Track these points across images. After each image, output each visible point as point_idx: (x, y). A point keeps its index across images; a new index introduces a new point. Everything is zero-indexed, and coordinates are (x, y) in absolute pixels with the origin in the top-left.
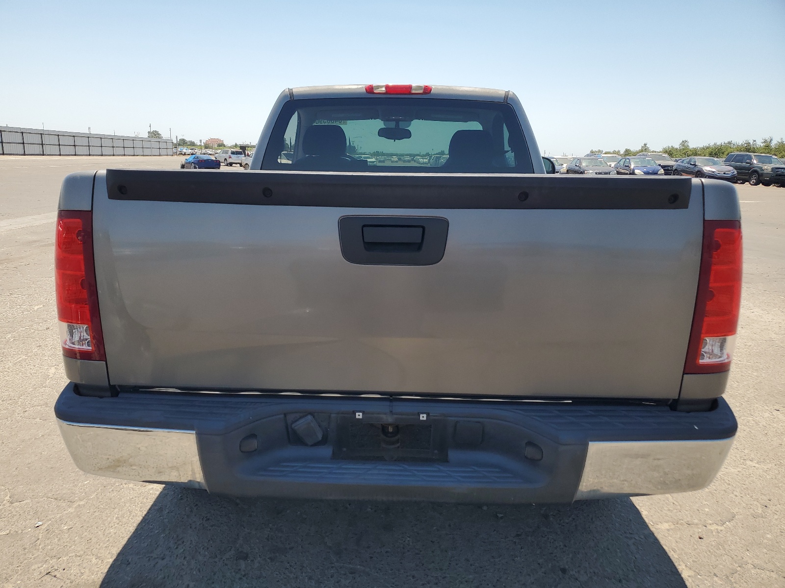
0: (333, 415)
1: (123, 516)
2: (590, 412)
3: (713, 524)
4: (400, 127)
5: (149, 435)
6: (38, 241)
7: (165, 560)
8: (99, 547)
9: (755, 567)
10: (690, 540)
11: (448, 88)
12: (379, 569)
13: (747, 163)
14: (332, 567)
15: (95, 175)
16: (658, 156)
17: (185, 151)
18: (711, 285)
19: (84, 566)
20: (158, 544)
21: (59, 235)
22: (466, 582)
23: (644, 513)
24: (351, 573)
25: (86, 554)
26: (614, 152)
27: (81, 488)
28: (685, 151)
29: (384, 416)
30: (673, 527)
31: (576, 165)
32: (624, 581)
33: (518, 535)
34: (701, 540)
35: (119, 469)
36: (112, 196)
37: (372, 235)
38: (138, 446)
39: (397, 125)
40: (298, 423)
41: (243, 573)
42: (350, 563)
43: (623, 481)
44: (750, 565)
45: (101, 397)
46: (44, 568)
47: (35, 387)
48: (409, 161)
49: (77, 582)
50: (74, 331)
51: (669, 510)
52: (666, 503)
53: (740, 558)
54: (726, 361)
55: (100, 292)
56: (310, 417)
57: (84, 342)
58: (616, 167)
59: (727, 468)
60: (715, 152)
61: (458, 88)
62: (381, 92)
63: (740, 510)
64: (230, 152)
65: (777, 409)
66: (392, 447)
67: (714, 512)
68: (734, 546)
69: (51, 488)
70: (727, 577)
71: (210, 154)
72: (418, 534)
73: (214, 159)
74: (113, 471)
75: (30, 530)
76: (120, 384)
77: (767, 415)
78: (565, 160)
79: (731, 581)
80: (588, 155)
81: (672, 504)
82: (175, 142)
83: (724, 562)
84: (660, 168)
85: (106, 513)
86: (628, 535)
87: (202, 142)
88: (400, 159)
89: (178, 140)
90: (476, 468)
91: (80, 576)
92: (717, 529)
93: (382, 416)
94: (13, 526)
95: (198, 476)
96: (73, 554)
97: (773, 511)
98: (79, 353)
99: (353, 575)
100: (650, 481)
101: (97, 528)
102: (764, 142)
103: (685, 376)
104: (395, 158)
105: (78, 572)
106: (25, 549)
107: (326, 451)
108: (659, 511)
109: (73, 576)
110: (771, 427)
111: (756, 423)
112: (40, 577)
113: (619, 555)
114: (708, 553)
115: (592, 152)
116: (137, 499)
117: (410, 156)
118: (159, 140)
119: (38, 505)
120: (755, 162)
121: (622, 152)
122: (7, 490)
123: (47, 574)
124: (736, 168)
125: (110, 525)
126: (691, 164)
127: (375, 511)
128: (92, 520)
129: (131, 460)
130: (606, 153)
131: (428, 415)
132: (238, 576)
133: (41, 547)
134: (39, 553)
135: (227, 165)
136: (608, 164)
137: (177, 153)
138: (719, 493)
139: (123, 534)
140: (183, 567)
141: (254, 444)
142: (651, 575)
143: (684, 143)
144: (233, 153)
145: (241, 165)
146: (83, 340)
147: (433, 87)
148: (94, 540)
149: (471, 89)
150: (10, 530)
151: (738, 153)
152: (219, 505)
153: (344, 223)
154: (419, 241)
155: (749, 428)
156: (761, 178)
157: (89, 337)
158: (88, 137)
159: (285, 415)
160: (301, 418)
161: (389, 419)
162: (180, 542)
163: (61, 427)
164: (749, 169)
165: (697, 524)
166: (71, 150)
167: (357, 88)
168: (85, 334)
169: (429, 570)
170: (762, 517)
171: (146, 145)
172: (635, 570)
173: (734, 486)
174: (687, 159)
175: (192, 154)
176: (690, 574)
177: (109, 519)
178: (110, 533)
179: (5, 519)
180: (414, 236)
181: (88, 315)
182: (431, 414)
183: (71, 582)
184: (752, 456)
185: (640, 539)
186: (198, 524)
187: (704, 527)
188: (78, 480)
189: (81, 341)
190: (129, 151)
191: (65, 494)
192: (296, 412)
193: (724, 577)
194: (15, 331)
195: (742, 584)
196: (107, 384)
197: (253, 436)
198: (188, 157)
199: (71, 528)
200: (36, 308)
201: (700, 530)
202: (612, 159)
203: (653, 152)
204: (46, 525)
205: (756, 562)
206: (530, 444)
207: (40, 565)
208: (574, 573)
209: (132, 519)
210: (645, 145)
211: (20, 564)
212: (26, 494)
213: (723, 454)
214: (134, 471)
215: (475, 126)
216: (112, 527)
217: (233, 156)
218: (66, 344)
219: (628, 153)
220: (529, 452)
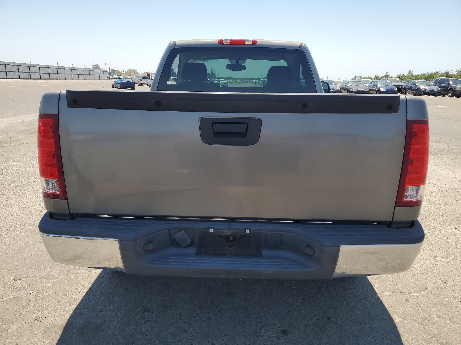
0: (196, 230)
1: (78, 288)
2: (342, 228)
3: (414, 292)
4: (239, 64)
5: (93, 242)
6: (28, 130)
7: (103, 312)
8: (65, 305)
9: (437, 316)
10: (401, 301)
11: (266, 41)
12: (224, 318)
13: (447, 84)
14: (197, 316)
15: (60, 94)
16: (394, 80)
17: (114, 76)
18: (411, 157)
19: (57, 315)
20: (99, 303)
21: (40, 127)
22: (273, 324)
23: (376, 287)
24: (208, 320)
25: (58, 309)
26: (369, 78)
27: (54, 272)
28: (411, 77)
29: (225, 231)
30: (391, 294)
31: (345, 85)
32: (362, 324)
33: (304, 299)
34: (408, 301)
35: (76, 261)
36: (69, 106)
37: (218, 128)
38: (87, 248)
39: (238, 62)
40: (177, 234)
41: (147, 320)
42: (208, 314)
43: (363, 267)
44: (435, 315)
45: (65, 220)
46: (34, 316)
47: (27, 215)
48: (247, 83)
49: (53, 324)
50: (49, 182)
51: (390, 284)
52: (389, 281)
53: (429, 311)
54: (420, 199)
55: (63, 160)
56: (183, 231)
57: (55, 189)
58: (369, 86)
59: (424, 261)
60: (428, 77)
61: (272, 41)
62: (227, 43)
63: (430, 285)
64: (141, 77)
65: (455, 227)
66: (232, 248)
67: (415, 285)
68: (426, 304)
69: (37, 272)
70: (421, 322)
71: (130, 79)
72: (247, 298)
73: (131, 81)
74: (73, 262)
75: (26, 295)
76: (76, 212)
77: (449, 231)
78: (339, 82)
79: (423, 324)
80: (353, 79)
81: (392, 281)
82: (109, 71)
83: (420, 313)
84: (395, 87)
85: (69, 286)
86: (366, 299)
87: (125, 71)
88: (242, 81)
89: (110, 70)
90: (277, 260)
91: (55, 321)
92: (417, 295)
93: (224, 230)
94: (16, 294)
95: (121, 265)
96: (51, 309)
97: (450, 285)
98: (52, 195)
99: (209, 321)
100: (378, 267)
101: (64, 294)
102: (457, 72)
103: (396, 208)
104: (239, 81)
105: (54, 318)
106: (23, 306)
107: (193, 250)
108: (384, 285)
109: (50, 321)
110: (451, 238)
111: (443, 236)
112: (32, 321)
113: (360, 309)
114: (411, 308)
115: (355, 77)
116: (87, 278)
117: (248, 80)
118: (99, 70)
119: (30, 281)
120: (451, 83)
121: (373, 77)
122: (12, 273)
123: (36, 320)
124: (440, 87)
125: (72, 293)
126: (413, 85)
127: (223, 285)
128: (61, 290)
129: (83, 256)
130: (363, 78)
131: (250, 230)
132: (144, 321)
133: (32, 305)
134: (31, 308)
135: (139, 85)
136: (365, 84)
137: (109, 78)
138: (419, 275)
139: (79, 298)
140: (113, 316)
141: (152, 246)
142: (378, 320)
143: (410, 72)
144: (143, 78)
145: (147, 85)
146: (54, 188)
147: (258, 40)
148: (62, 301)
149: (280, 42)
150: (14, 296)
151: (442, 78)
152: (134, 282)
153: (202, 121)
154: (245, 131)
155: (438, 238)
156: (454, 93)
157: (58, 186)
158: (57, 68)
159: (169, 230)
160: (178, 232)
161: (228, 232)
162: (111, 302)
163: (42, 237)
164: (447, 87)
165: (405, 292)
166: (47, 76)
167: (214, 41)
168: (55, 184)
169: (252, 318)
170: (443, 288)
171: (91, 73)
172: (369, 318)
173: (428, 271)
174: (411, 82)
175: (119, 78)
176: (400, 320)
177: (71, 289)
178: (71, 297)
179: (11, 290)
180: (241, 129)
181: (57, 173)
182: (252, 230)
183: (49, 324)
184: (439, 254)
185: (373, 301)
186: (122, 292)
187: (409, 294)
188: (53, 268)
189: (53, 188)
190: (81, 77)
191: (45, 275)
192: (175, 229)
193: (419, 322)
194: (15, 183)
195: (429, 326)
196: (68, 212)
197: (151, 242)
198: (116, 80)
199: (49, 295)
200: (28, 169)
201: (407, 296)
202: (367, 82)
203: (391, 77)
204: (35, 293)
205: (438, 313)
206: (308, 246)
207: (31, 315)
208: (334, 319)
209: (83, 289)
210: (387, 73)
211: (20, 315)
212: (23, 275)
213: (416, 252)
214: (85, 262)
215: (283, 63)
216: (72, 294)
217: (143, 80)
218: (45, 190)
219: (377, 78)
220: (308, 251)
